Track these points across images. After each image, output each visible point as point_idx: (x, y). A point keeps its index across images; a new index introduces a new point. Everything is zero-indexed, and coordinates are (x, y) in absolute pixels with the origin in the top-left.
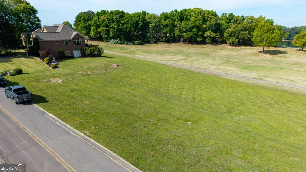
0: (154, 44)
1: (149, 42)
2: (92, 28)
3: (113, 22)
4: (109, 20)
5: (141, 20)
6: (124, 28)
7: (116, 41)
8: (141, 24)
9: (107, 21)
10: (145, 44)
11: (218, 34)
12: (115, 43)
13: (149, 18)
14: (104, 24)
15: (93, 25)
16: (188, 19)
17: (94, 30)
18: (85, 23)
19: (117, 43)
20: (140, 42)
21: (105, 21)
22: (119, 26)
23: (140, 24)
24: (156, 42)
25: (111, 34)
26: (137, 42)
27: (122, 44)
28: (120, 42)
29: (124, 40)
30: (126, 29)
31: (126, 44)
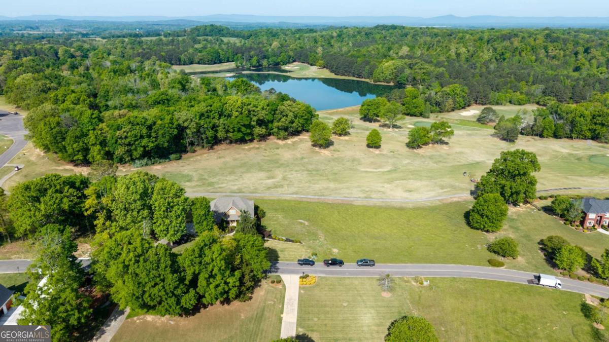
1: (186, 152)
6: (158, 144)
7: (144, 162)
12: (143, 166)
15: (94, 144)
17: (99, 151)
20: (178, 155)
25: (136, 154)
26: (172, 156)
27: (154, 164)
28: (150, 162)
29: (154, 159)
31: (160, 162)
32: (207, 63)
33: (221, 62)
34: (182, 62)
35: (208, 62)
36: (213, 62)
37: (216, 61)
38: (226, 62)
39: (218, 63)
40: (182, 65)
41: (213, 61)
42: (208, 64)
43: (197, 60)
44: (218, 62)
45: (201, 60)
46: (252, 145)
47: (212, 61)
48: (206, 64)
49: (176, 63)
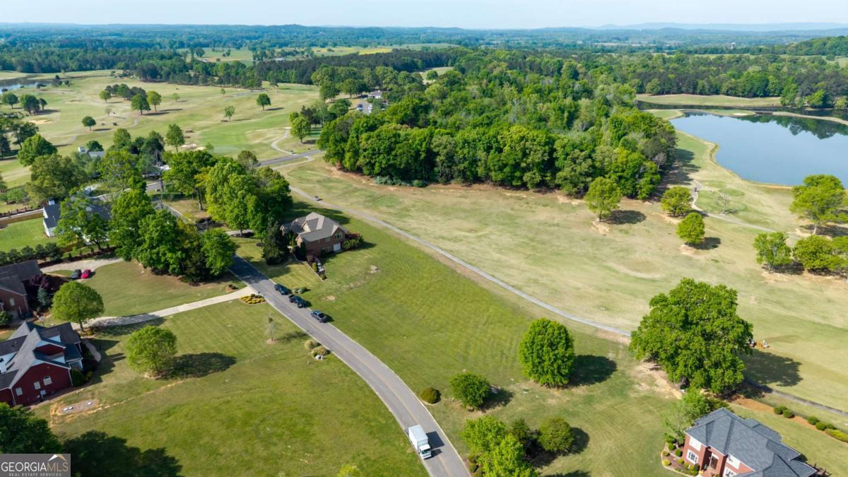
0: (443, 186)
1: (437, 182)
2: (348, 155)
3: (380, 154)
4: (374, 150)
5: (423, 149)
6: (395, 164)
7: (384, 179)
8: (423, 155)
9: (370, 151)
10: (431, 183)
11: (549, 174)
12: (381, 183)
13: (435, 147)
14: (365, 153)
15: (349, 151)
16: (500, 151)
17: (350, 158)
18: (337, 146)
19: (386, 183)
20: (421, 182)
21: (368, 150)
22: (389, 160)
23: (421, 155)
24: (447, 182)
25: (377, 169)
26: (416, 182)
27: (393, 184)
28: (389, 182)
29: (396, 179)
30: (400, 165)
31: (400, 185)
32: (741, 94)
33: (766, 95)
34: (698, 91)
35: (743, 92)
36: (751, 94)
37: (758, 93)
38: (776, 96)
39: (761, 97)
40: (697, 94)
41: (753, 91)
42: (743, 96)
43: (724, 89)
44: (761, 94)
45: (731, 89)
46: (522, 194)
47: (750, 92)
48: (739, 96)
49: (687, 90)
